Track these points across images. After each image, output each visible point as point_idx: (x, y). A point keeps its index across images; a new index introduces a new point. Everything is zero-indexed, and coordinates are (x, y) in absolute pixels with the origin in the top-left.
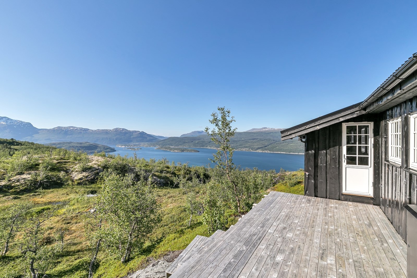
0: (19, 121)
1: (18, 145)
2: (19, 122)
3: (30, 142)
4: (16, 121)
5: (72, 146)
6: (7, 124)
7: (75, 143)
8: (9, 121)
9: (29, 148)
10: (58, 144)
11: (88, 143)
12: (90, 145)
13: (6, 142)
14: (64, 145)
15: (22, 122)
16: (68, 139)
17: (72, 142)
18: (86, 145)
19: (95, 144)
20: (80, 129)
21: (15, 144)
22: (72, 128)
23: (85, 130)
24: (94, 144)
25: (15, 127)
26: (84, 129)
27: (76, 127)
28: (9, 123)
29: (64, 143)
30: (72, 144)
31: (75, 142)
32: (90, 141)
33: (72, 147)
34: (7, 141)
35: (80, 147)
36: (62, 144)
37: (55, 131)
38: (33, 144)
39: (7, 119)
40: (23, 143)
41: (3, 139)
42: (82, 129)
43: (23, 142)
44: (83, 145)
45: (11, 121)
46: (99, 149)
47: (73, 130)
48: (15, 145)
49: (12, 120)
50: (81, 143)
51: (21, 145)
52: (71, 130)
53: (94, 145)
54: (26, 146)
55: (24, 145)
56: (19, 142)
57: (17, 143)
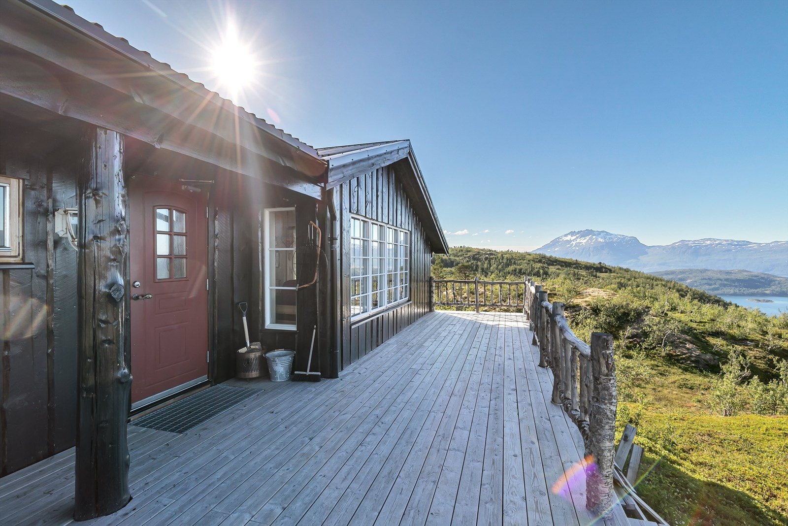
0: (620, 235)
1: (606, 272)
3: (625, 267)
4: (616, 235)
5: (707, 277)
6: (605, 241)
7: (714, 271)
9: (621, 277)
10: (681, 272)
11: (745, 273)
12: (752, 276)
13: (593, 267)
14: (691, 276)
15: (624, 237)
16: (700, 264)
17: (708, 270)
18: (740, 276)
19: (765, 274)
20: (728, 244)
22: (708, 242)
23: (740, 245)
24: (763, 276)
25: (615, 245)
26: (737, 241)
27: (718, 240)
28: (608, 240)
29: (691, 271)
30: (710, 274)
31: (715, 269)
32: (755, 267)
33: (708, 279)
34: (595, 266)
35: (726, 280)
36: (687, 273)
37: (675, 249)
38: (627, 270)
39: (605, 234)
40: (613, 270)
41: (589, 263)
42: (731, 243)
43: (615, 267)
44: (733, 277)
45: (609, 236)
46: (775, 288)
47: (711, 245)
48: (603, 272)
49: (612, 234)
50: (728, 273)
51: (611, 271)
52: (707, 245)
53: (762, 278)
54: (617, 274)
55: (614, 272)
56: (609, 268)
57: (606, 268)
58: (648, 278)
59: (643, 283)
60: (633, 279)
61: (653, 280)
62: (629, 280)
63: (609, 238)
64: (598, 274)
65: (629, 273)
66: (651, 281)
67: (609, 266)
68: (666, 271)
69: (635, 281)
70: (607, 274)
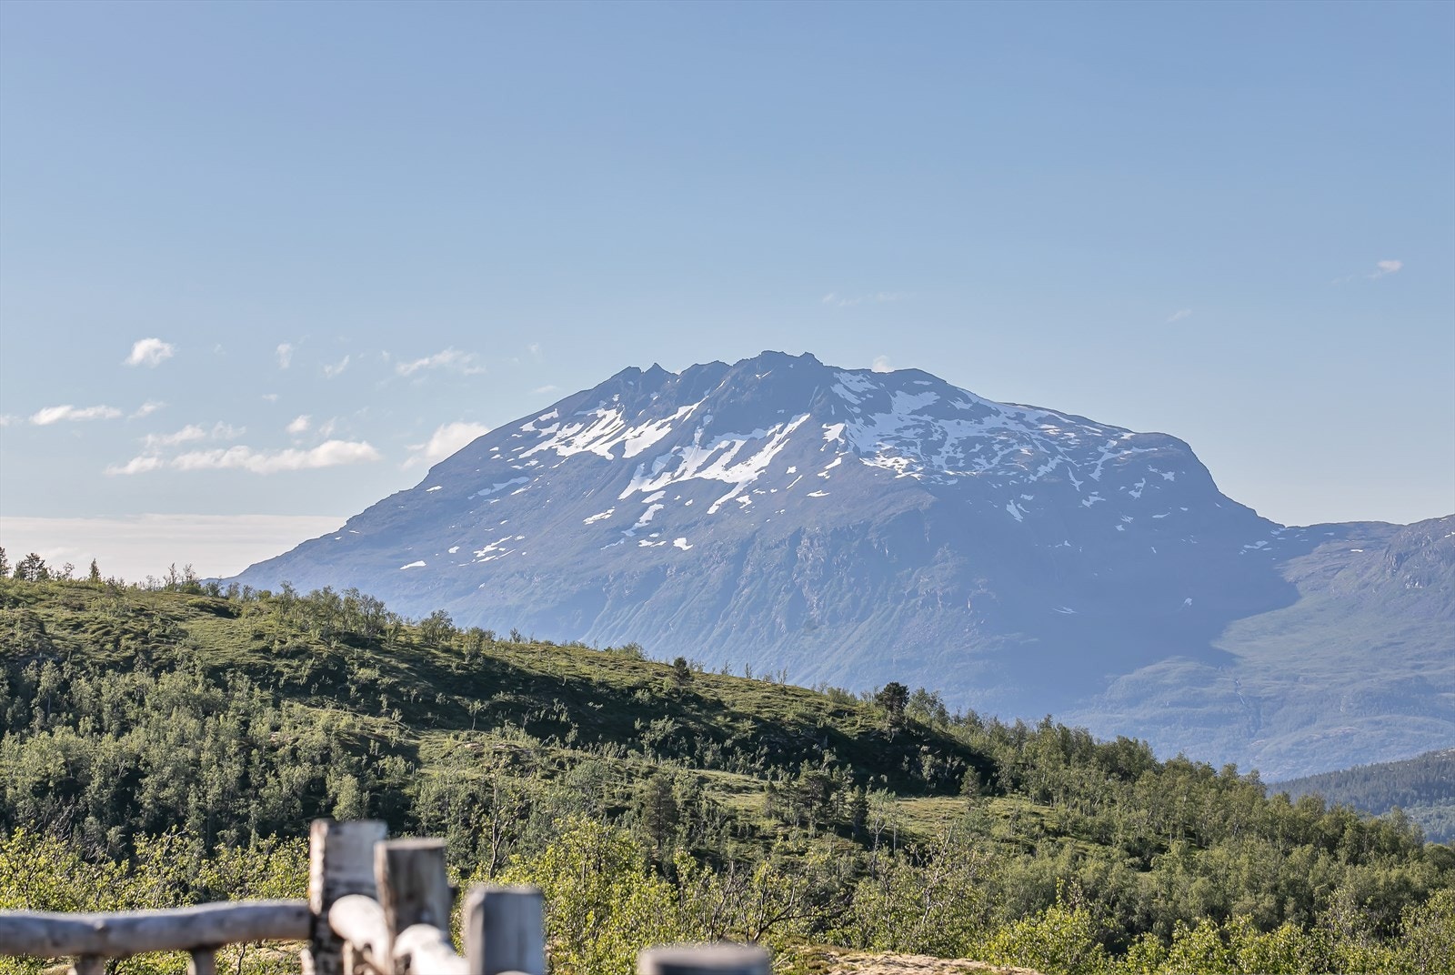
0: (1055, 417)
1: (947, 785)
2: (1052, 430)
3: (1102, 728)
4: (1019, 417)
6: (930, 471)
8: (958, 430)
9: (1078, 830)
13: (832, 738)
15: (1088, 439)
21: (927, 764)
25: (1011, 508)
28: (951, 462)
34: (848, 729)
39: (930, 398)
40: (1005, 757)
41: (798, 695)
43: (1021, 734)
45: (968, 429)
48: (921, 787)
49: (981, 410)
51: (989, 777)
54: (1046, 797)
55: (1017, 783)
56: (976, 742)
57: (945, 746)
58: (1296, 833)
59: (1253, 885)
60: (1175, 847)
61: (1332, 844)
62: (1143, 854)
63: (967, 444)
64: (885, 809)
65: (1141, 788)
66: (1323, 860)
67: (974, 722)
68: (1425, 763)
69: (1189, 868)
70: (961, 802)
